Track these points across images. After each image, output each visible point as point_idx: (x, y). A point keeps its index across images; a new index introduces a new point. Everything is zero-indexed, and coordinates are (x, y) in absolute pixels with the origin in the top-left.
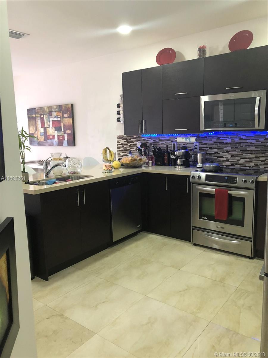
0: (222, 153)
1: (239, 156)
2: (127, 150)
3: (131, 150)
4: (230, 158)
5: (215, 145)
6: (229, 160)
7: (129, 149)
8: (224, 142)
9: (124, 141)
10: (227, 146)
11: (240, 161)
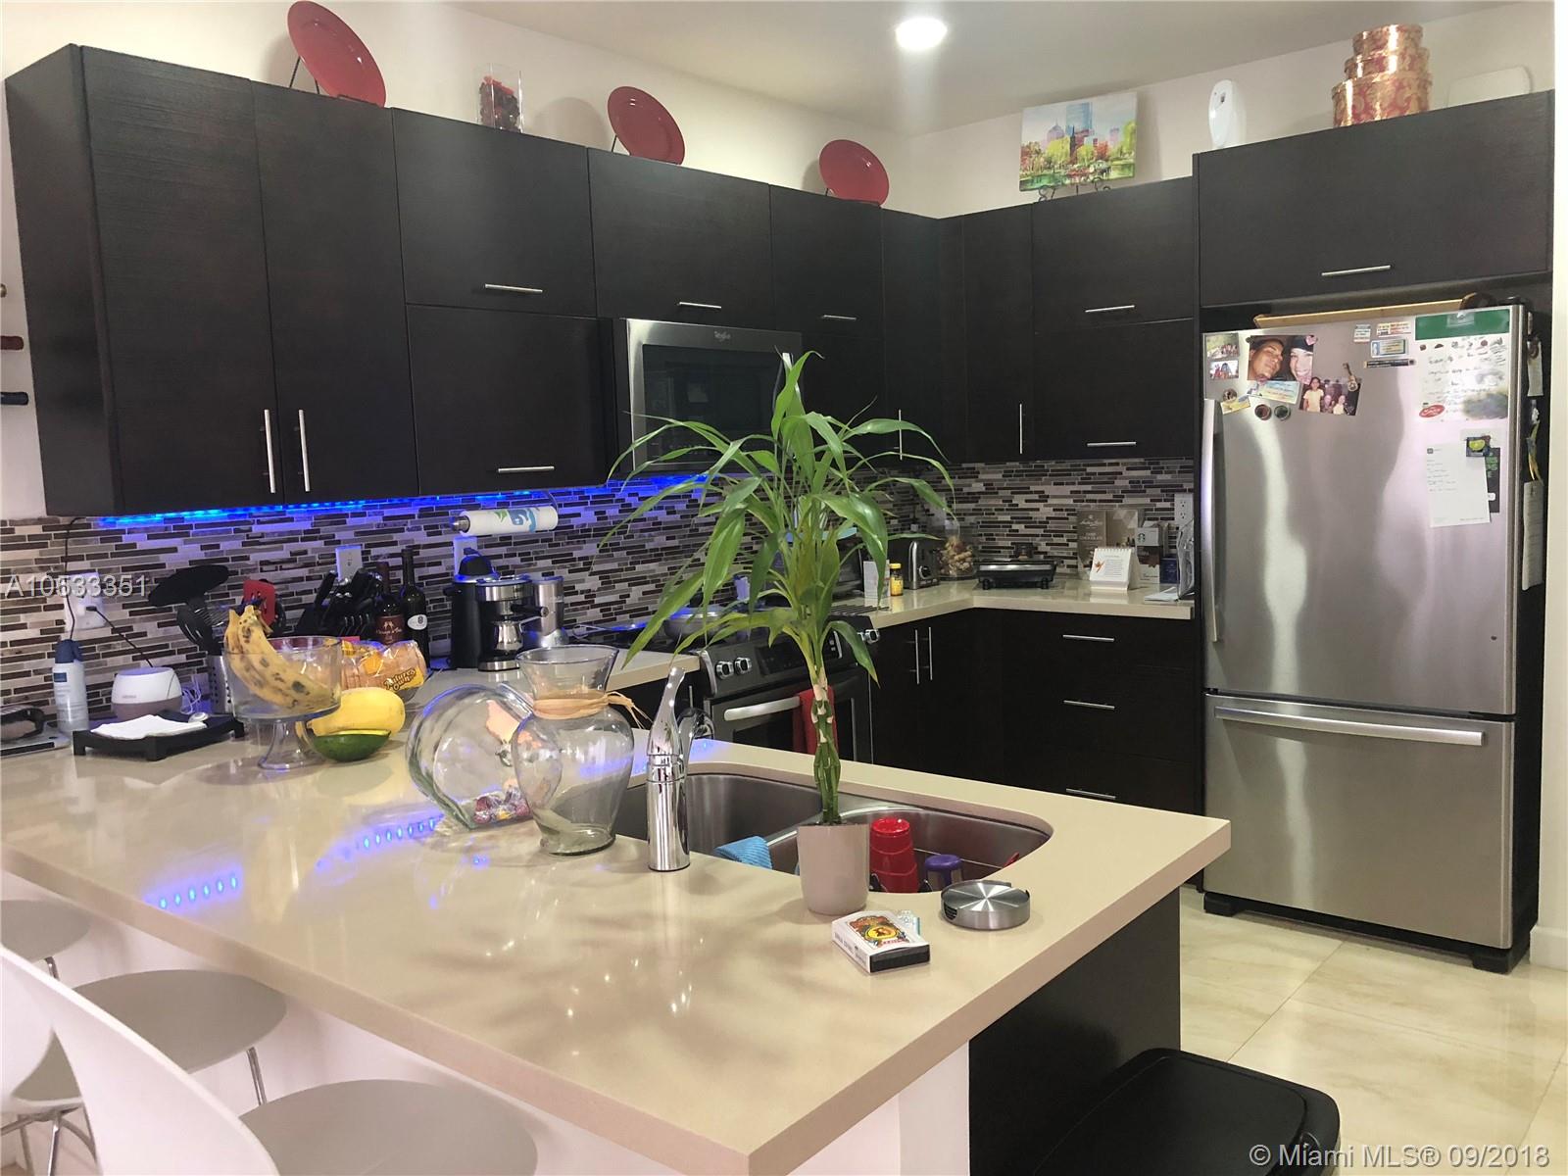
0: (570, 572)
1: (624, 575)
4: (599, 589)
5: (543, 541)
6: (597, 600)
8: (572, 527)
10: (585, 542)
11: (628, 596)
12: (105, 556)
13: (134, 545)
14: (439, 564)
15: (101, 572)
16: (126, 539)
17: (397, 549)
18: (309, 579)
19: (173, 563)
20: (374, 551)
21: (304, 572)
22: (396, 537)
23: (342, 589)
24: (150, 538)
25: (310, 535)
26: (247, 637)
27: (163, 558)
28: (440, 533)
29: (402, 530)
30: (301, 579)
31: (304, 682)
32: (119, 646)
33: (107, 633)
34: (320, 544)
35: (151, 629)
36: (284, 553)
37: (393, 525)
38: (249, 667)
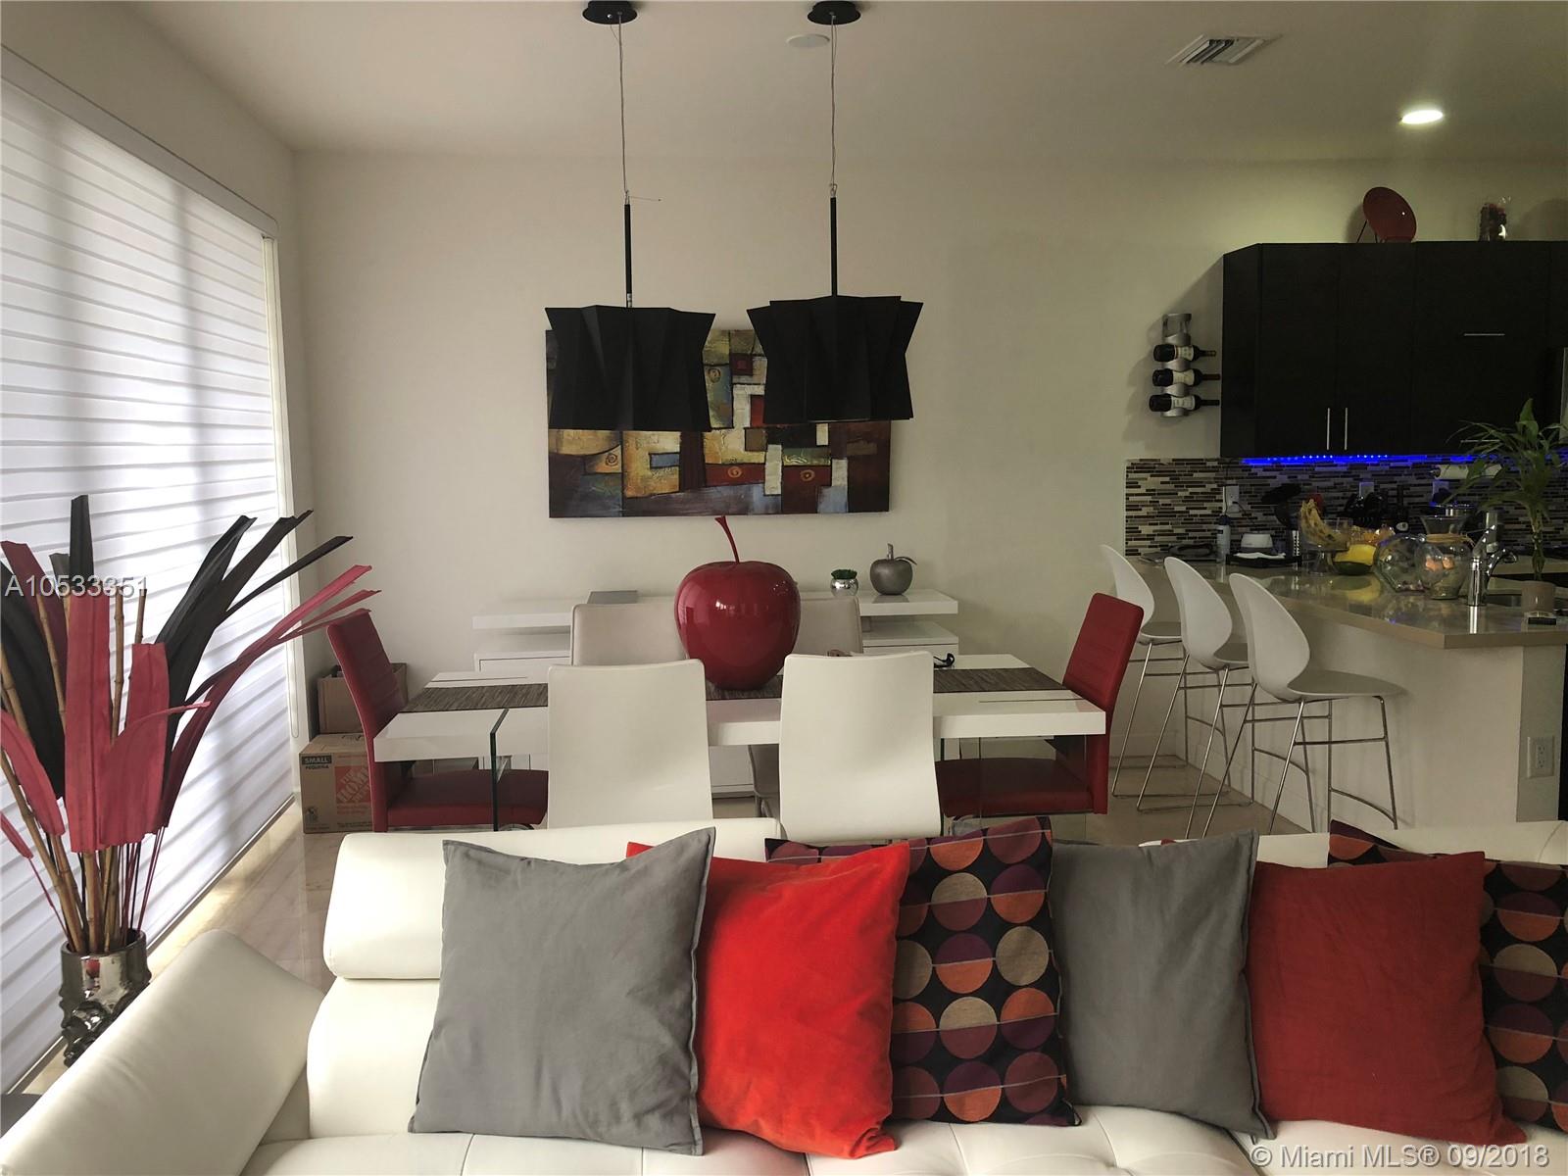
2: (1173, 514)
3: (1192, 512)
7: (1183, 509)
9: (1162, 483)
12: (1242, 478)
13: (1256, 474)
14: (1422, 496)
15: (1240, 486)
16: (1253, 470)
17: (1394, 486)
18: (1343, 498)
19: (1274, 484)
20: (1382, 486)
21: (1341, 494)
22: (1396, 479)
23: (1359, 503)
24: (1265, 470)
25: (1345, 475)
26: (1310, 513)
27: (1270, 481)
28: (1424, 478)
29: (1400, 475)
30: (1338, 498)
31: (1333, 534)
32: (1244, 522)
33: (1240, 515)
34: (1351, 479)
35: (1260, 516)
36: (1330, 483)
37: (1397, 472)
38: (1309, 526)
